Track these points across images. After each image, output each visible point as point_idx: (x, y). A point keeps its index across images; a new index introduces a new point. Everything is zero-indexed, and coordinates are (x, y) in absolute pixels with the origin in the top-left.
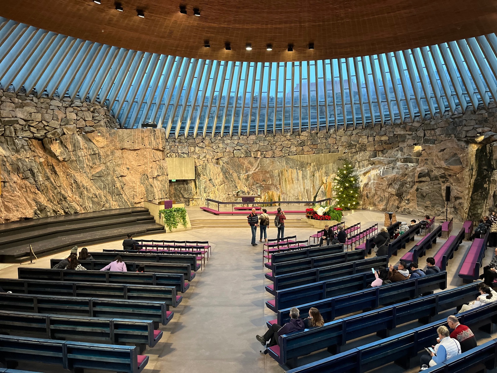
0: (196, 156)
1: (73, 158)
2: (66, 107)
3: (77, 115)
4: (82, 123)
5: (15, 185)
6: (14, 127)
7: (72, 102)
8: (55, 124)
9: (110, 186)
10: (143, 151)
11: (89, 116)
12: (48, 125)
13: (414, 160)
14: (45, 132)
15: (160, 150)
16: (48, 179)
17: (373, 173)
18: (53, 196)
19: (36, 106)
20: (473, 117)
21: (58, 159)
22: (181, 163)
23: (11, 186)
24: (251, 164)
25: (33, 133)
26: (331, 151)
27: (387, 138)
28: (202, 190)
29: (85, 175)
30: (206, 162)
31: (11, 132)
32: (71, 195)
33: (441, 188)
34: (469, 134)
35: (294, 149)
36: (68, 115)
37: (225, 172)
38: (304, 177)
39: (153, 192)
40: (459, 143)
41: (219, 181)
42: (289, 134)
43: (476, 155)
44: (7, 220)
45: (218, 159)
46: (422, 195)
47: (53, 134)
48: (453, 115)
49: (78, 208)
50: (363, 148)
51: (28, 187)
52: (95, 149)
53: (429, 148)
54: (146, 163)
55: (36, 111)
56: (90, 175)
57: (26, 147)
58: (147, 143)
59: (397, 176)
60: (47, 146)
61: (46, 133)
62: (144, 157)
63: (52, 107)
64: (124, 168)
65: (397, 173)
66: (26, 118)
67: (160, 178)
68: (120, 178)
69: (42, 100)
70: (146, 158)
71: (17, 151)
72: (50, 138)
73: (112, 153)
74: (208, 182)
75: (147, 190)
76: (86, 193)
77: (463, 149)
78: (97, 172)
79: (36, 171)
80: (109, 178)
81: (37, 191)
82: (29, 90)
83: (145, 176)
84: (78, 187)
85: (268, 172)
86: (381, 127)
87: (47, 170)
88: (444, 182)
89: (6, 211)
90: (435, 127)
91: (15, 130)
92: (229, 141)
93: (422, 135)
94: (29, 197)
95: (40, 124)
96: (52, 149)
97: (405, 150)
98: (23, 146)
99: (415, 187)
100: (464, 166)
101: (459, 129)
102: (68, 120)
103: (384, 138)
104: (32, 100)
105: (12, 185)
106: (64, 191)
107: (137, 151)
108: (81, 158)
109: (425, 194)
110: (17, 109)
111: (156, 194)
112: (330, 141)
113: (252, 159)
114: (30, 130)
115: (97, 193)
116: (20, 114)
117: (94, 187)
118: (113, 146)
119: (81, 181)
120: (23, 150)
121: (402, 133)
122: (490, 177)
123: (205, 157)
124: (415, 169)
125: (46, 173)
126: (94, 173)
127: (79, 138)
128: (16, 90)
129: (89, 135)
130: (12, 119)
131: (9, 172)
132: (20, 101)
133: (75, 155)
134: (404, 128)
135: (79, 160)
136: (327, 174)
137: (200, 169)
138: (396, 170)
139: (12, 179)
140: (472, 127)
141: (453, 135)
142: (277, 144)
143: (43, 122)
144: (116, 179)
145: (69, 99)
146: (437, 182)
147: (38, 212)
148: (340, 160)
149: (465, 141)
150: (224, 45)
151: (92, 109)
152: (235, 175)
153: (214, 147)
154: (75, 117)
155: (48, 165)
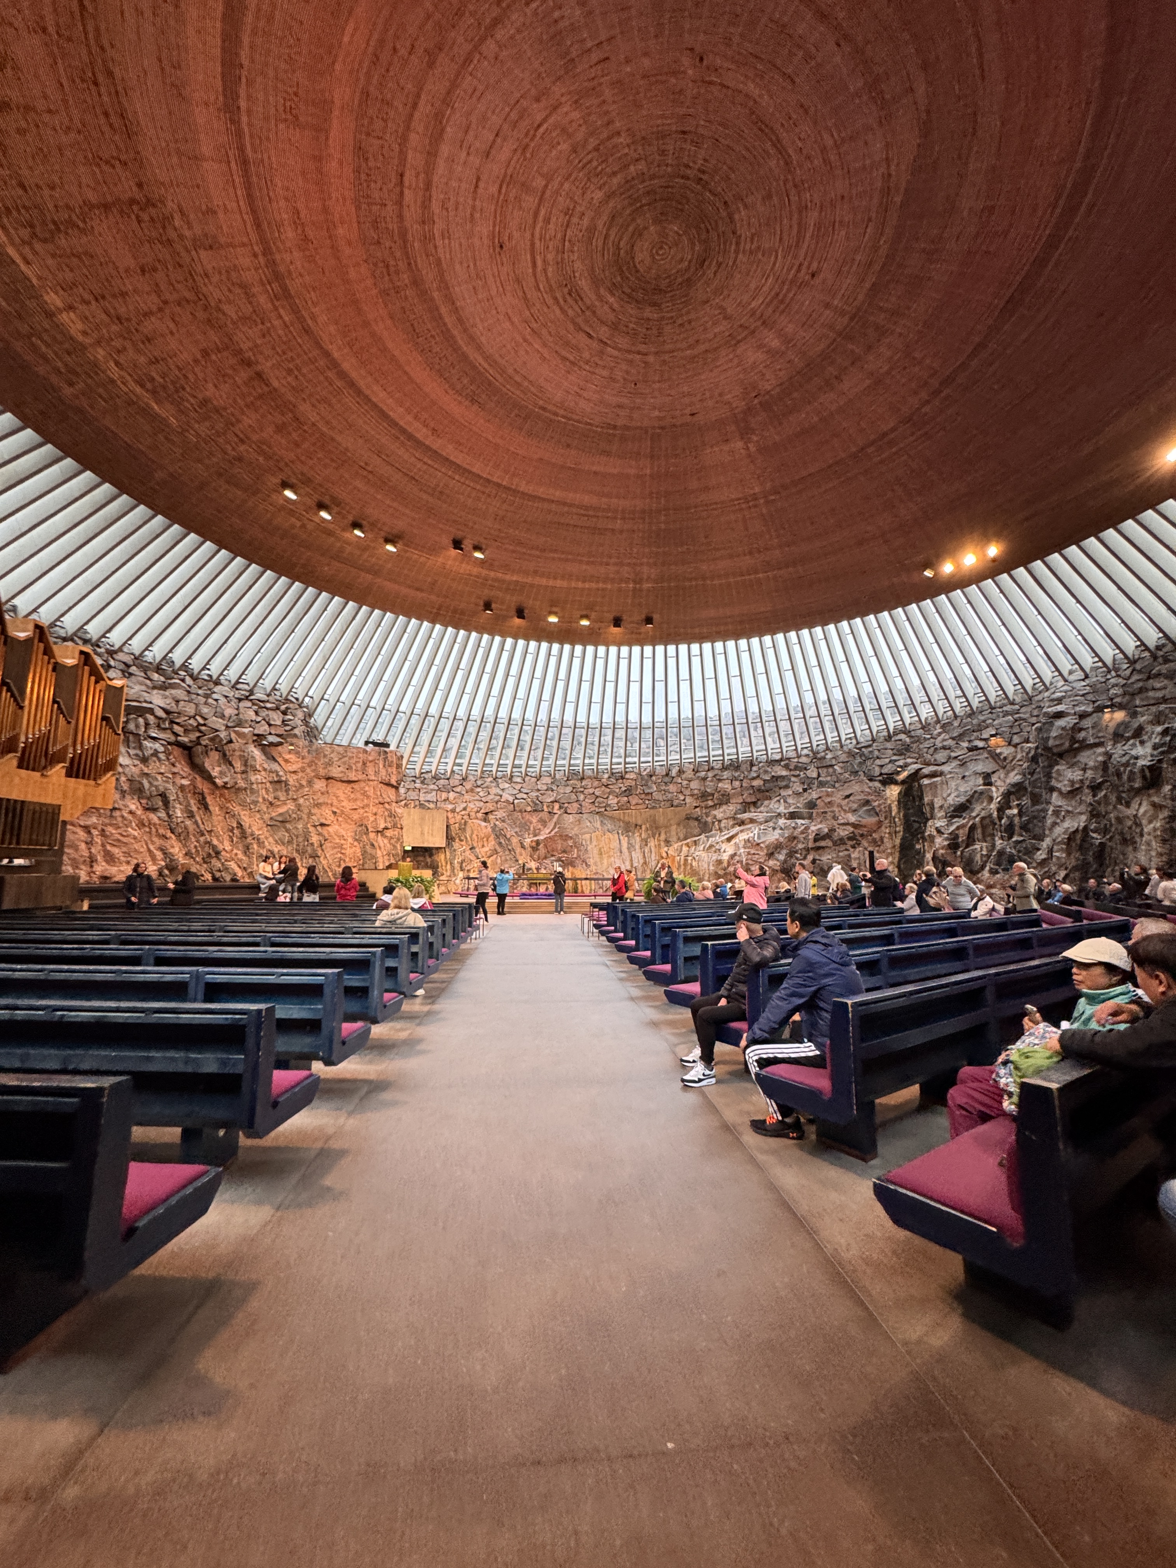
0: (450, 807)
1: (242, 784)
2: (240, 700)
3: (257, 713)
4: (263, 729)
5: (130, 817)
6: (146, 719)
7: (251, 692)
8: (218, 723)
9: (301, 839)
10: (362, 784)
11: (276, 718)
12: (204, 725)
13: (805, 815)
14: (198, 734)
15: (393, 786)
16: (191, 816)
17: (743, 836)
18: (196, 847)
19: (189, 692)
20: (889, 745)
21: (214, 783)
22: (423, 819)
23: (123, 817)
24: (544, 823)
25: (176, 735)
26: (675, 804)
27: (762, 783)
28: (457, 866)
29: (258, 816)
30: (466, 817)
31: (137, 726)
32: (228, 848)
33: (849, 856)
34: (885, 771)
35: (613, 801)
36: (241, 710)
37: (499, 834)
38: (631, 847)
39: (373, 857)
40: (871, 784)
41: (486, 849)
42: (606, 776)
43: (899, 801)
44: (106, 878)
45: (486, 814)
46: (822, 869)
47: (212, 740)
48: (858, 743)
49: (239, 873)
50: (725, 799)
51: (155, 824)
52: (281, 773)
53: (828, 795)
54: (368, 805)
55: (187, 699)
56: (266, 817)
57: (162, 756)
58: (371, 770)
59: (782, 840)
60: (197, 761)
61: (198, 738)
62: (365, 794)
63: (215, 696)
64: (327, 812)
65: (781, 835)
66: (168, 707)
67: (388, 833)
68: (319, 828)
69: (200, 683)
70: (368, 797)
71: (144, 760)
72: (206, 746)
73: (310, 783)
74: (468, 852)
75: (364, 853)
76: (255, 846)
77: (878, 793)
78: (281, 814)
79: (172, 798)
80: (300, 826)
81: (169, 834)
82: (178, 664)
83: (363, 828)
84: (244, 835)
85: (571, 838)
86: (752, 765)
87: (192, 802)
88: (853, 847)
89: (107, 862)
90: (834, 762)
91: (147, 725)
92: (507, 785)
93: (815, 775)
94: (153, 843)
95: (192, 721)
96: (206, 765)
97: (790, 801)
98: (156, 753)
99: (810, 857)
100: (882, 819)
101: (869, 763)
102: (240, 720)
103: (756, 783)
104: (183, 680)
105: (126, 815)
106: (218, 840)
107: (352, 785)
108: (255, 786)
109: (826, 868)
110: (155, 691)
111: (380, 860)
112: (672, 788)
113: (544, 815)
114: (171, 729)
115: (276, 850)
116: (158, 700)
117: (271, 839)
118: (314, 771)
119: (250, 827)
120: (154, 759)
121: (784, 773)
122: (924, 832)
123: (465, 809)
124: (807, 828)
125: (189, 805)
126: (274, 814)
127: (257, 753)
128: (158, 660)
129: (274, 751)
130: (145, 705)
131: (123, 793)
132: (162, 679)
133: (246, 779)
134: (786, 767)
135: (252, 789)
136: (668, 842)
137: (454, 829)
138: (778, 831)
139: (126, 806)
140: (887, 760)
141: (861, 773)
142: (586, 792)
143: (198, 718)
144: (311, 829)
145: (246, 687)
146: (843, 847)
147: (166, 872)
148: (688, 819)
149: (880, 781)
150: (513, 613)
151: (283, 707)
152: (515, 840)
153: (481, 794)
154: (254, 717)
155: (194, 793)
